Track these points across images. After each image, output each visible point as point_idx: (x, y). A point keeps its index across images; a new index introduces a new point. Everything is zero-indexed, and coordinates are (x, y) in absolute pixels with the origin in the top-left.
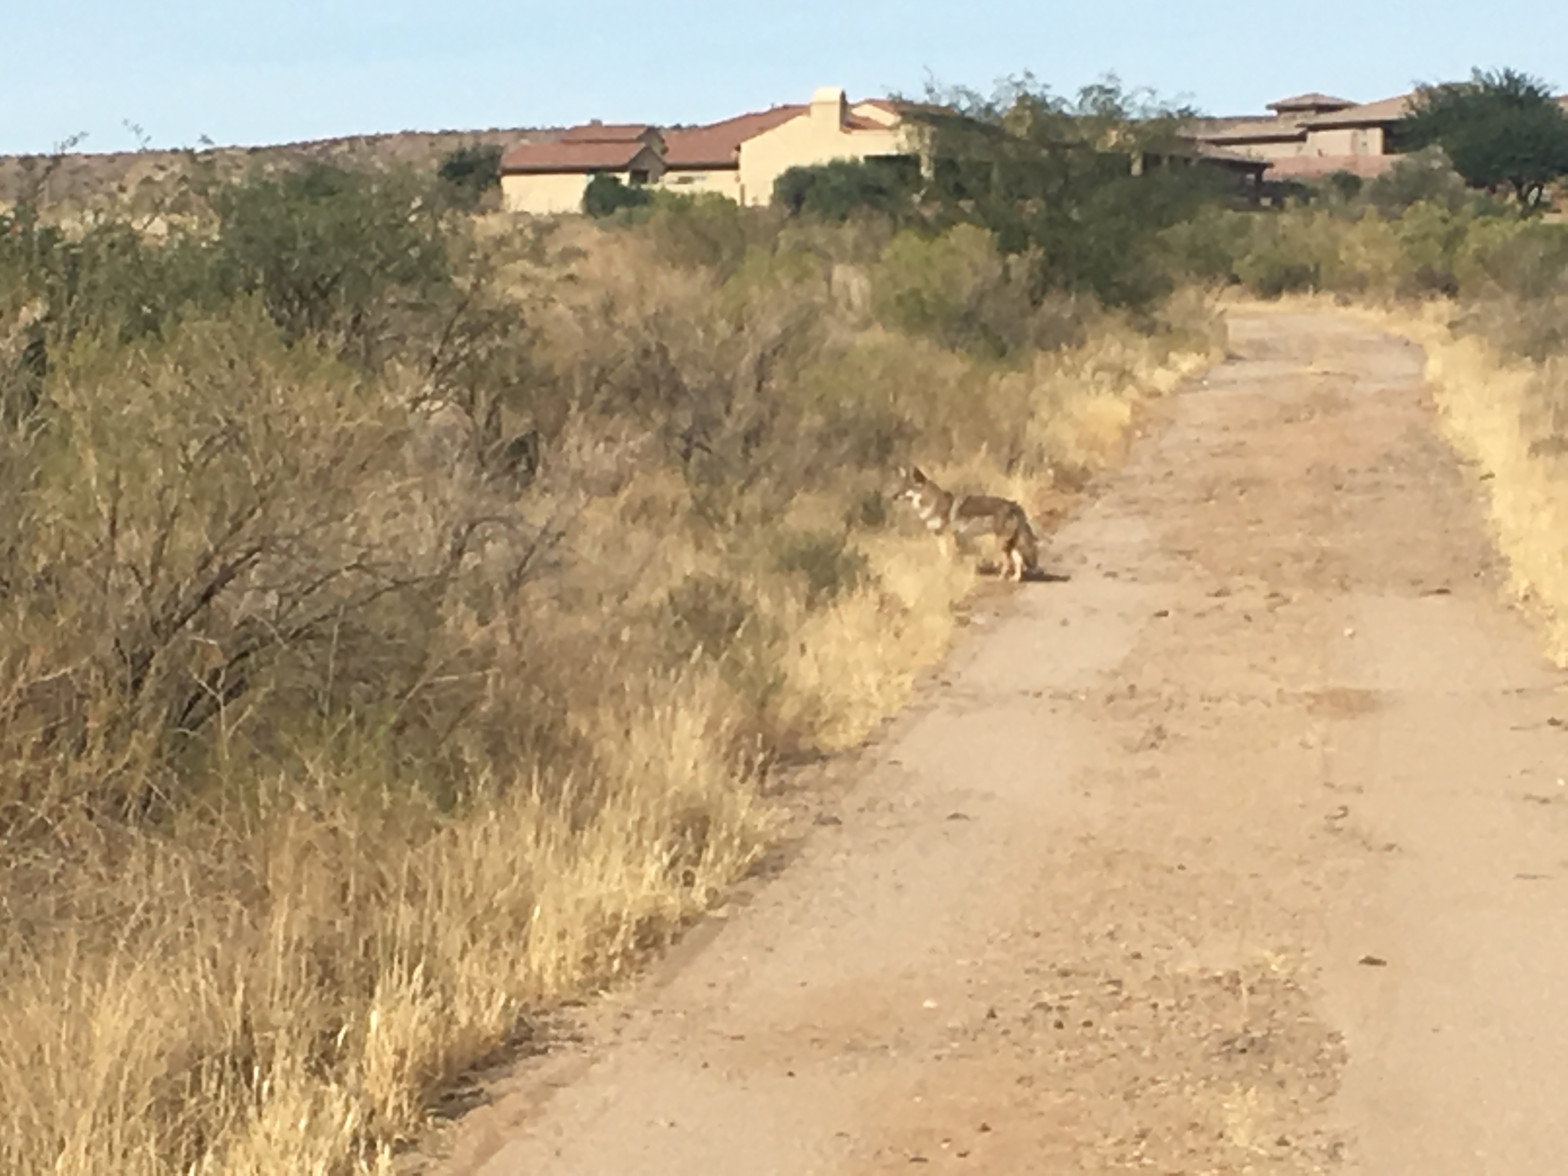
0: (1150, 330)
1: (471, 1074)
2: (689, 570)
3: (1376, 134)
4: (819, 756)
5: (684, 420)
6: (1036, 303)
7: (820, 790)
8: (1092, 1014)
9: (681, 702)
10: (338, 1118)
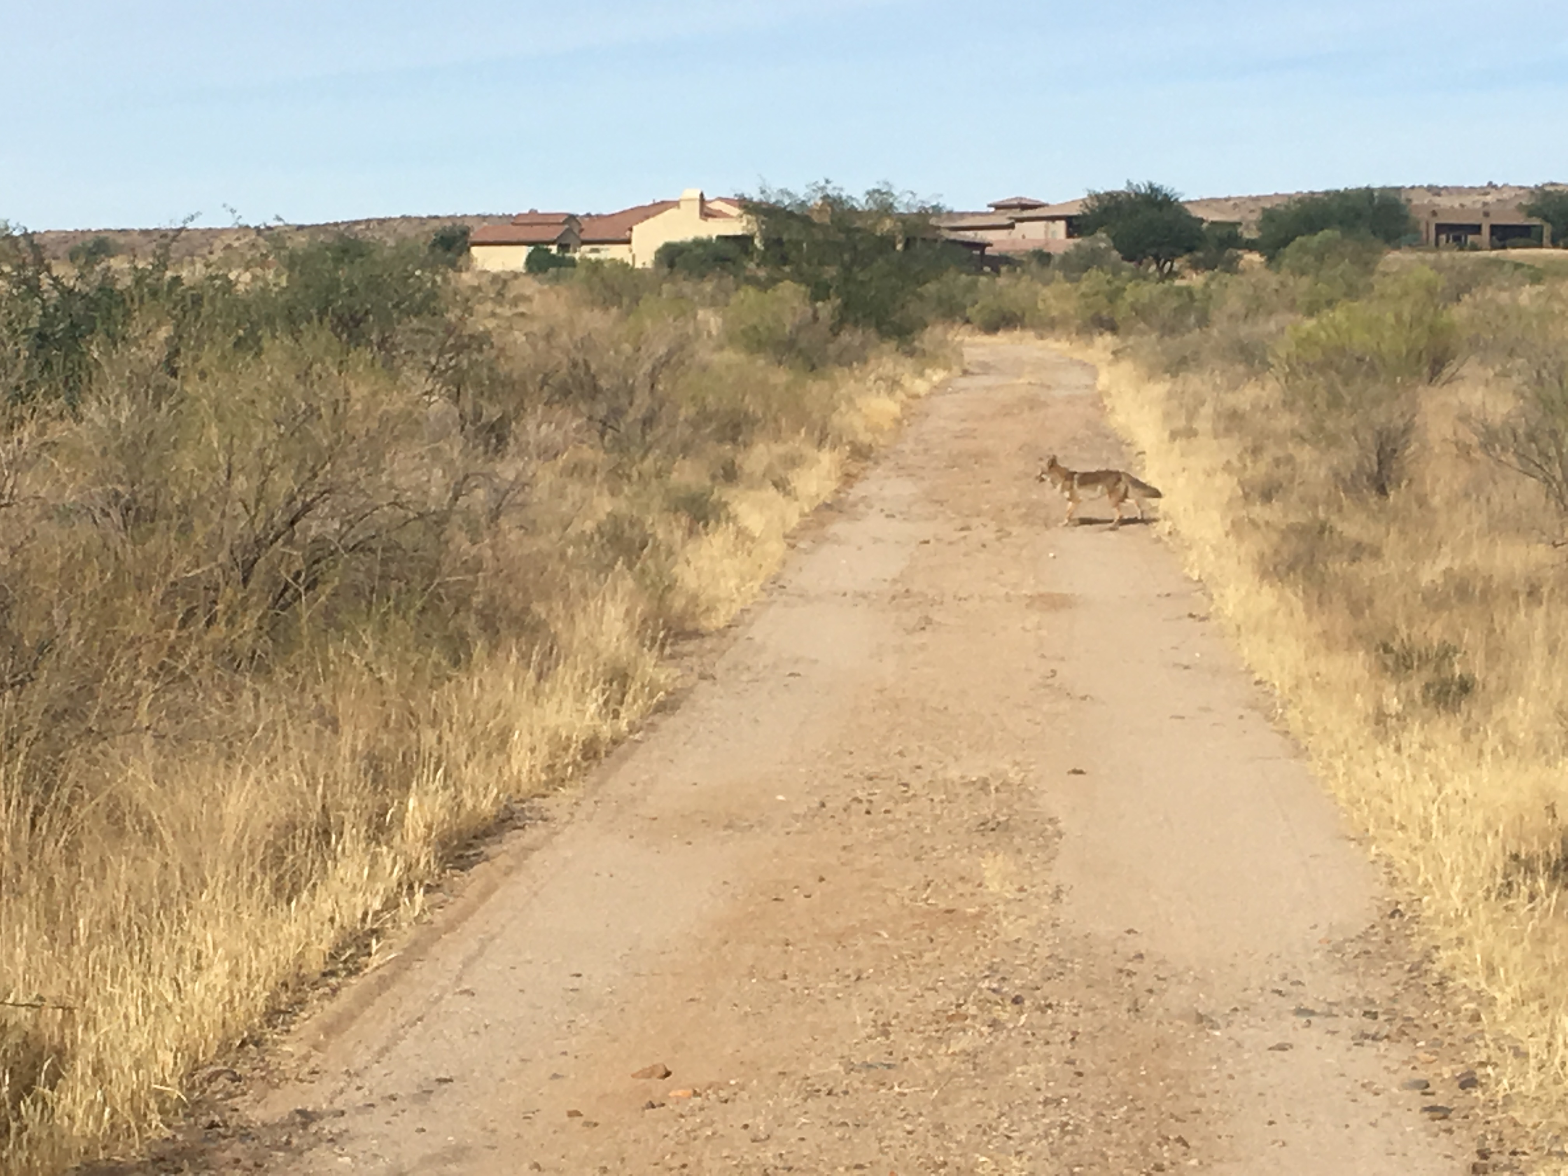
0: (911, 353)
1: (473, 841)
2: (609, 509)
3: (1061, 225)
4: (698, 634)
5: (601, 410)
6: (836, 335)
7: (701, 657)
8: (890, 805)
9: (608, 597)
10: (388, 870)
